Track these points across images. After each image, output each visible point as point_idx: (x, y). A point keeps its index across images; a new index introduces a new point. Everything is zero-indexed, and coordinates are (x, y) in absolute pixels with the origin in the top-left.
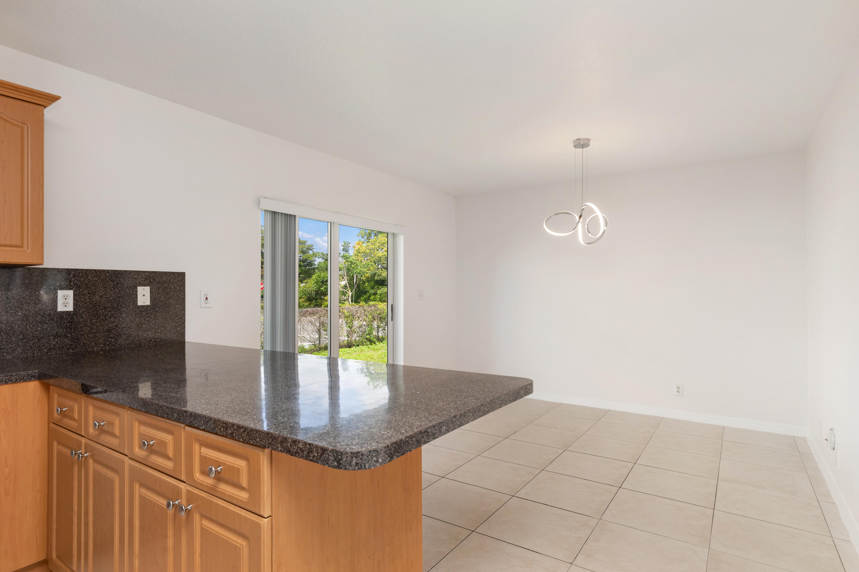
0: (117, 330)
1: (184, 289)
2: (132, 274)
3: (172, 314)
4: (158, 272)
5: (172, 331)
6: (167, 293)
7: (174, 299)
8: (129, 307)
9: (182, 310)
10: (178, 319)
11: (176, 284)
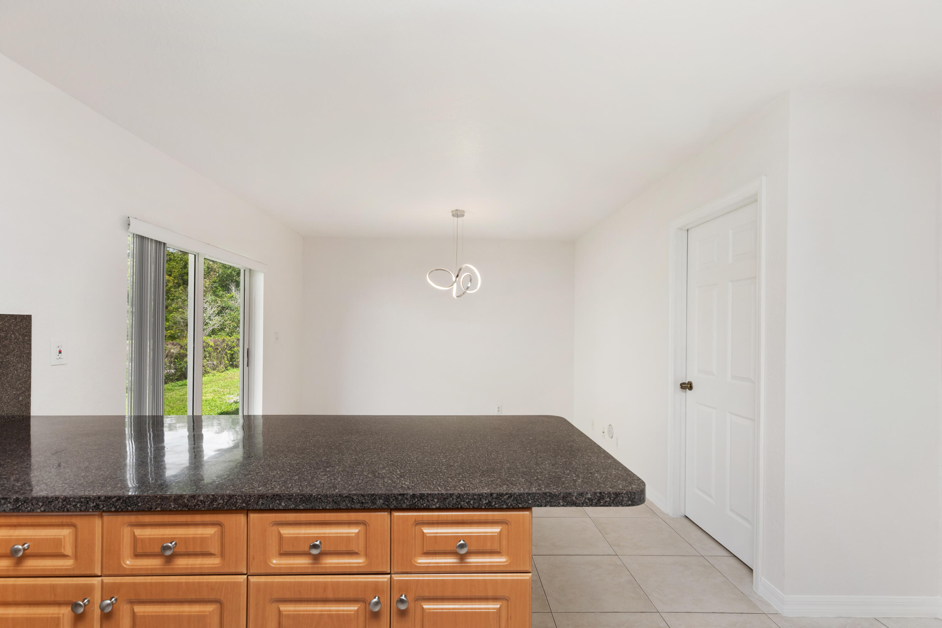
1: (30, 340)
3: (12, 377)
5: (11, 404)
6: (5, 346)
7: (14, 355)
9: (26, 371)
10: (20, 384)
11: (18, 333)
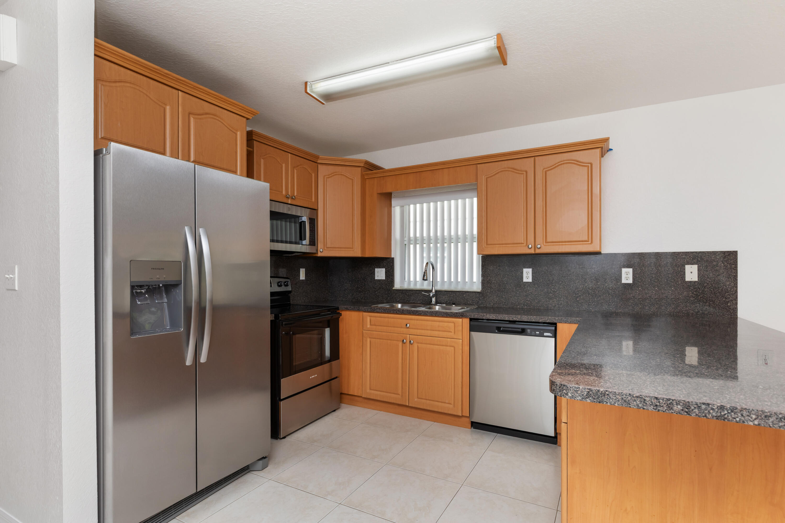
0: (667, 300)
1: (736, 267)
2: (680, 255)
4: (706, 252)
5: (721, 306)
6: (717, 270)
8: (678, 282)
9: (733, 287)
10: (728, 295)
